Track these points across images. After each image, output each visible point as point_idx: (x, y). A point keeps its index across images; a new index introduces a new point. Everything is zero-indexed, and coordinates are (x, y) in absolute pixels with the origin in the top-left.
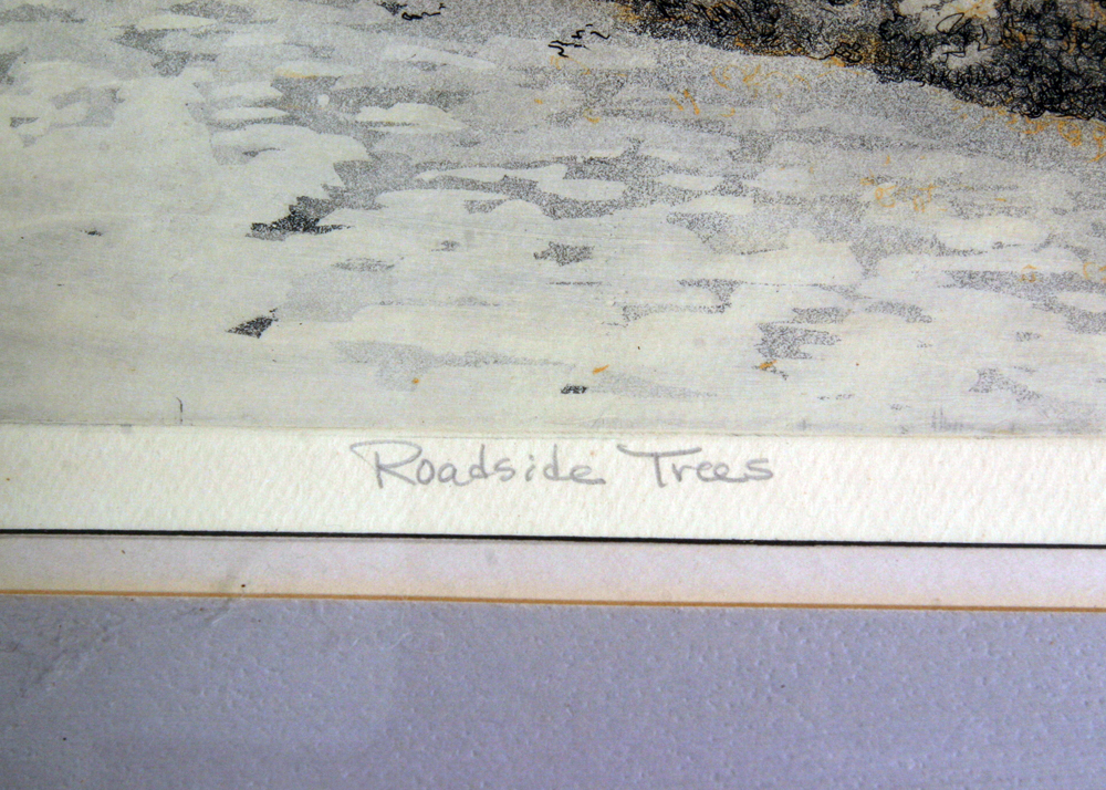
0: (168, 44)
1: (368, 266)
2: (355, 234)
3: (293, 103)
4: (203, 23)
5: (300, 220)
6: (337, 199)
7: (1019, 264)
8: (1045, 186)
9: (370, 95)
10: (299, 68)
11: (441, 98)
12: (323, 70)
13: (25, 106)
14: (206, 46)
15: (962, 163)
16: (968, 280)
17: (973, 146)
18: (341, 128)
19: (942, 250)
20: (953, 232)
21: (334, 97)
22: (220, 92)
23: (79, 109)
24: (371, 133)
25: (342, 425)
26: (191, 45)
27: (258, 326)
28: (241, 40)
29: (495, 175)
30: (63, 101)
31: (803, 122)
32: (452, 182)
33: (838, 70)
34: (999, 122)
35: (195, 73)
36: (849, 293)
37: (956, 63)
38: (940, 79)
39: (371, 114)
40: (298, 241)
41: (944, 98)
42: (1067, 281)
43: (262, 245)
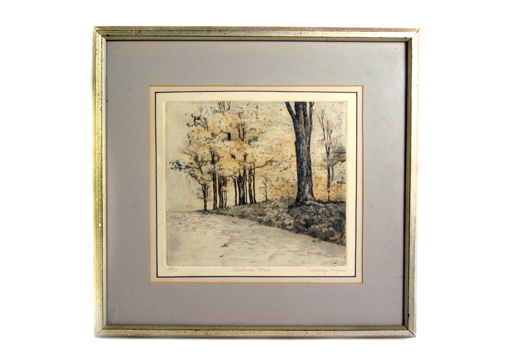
0: (210, 226)
1: (232, 250)
2: (231, 247)
3: (224, 233)
4: (214, 224)
5: (225, 245)
6: (229, 243)
7: (293, 249)
8: (297, 241)
9: (231, 232)
10: (224, 229)
11: (238, 232)
12: (226, 229)
13: (197, 233)
14: (215, 226)
15: (289, 239)
16: (289, 251)
17: (290, 237)
18: (229, 235)
19: (287, 248)
20: (288, 246)
21: (228, 232)
22: (216, 232)
23: (202, 234)
24: (232, 236)
25: (231, 266)
26: (213, 226)
27: (222, 256)
28: (218, 226)
29: (244, 241)
30: (201, 233)
31: (274, 234)
32: (240, 241)
33: (278, 229)
34: (293, 234)
35: (214, 229)
36: (278, 252)
37: (289, 228)
38: (288, 230)
39: (232, 234)
40: (225, 247)
41: (287, 232)
42: (298, 251)
43: (222, 248)
